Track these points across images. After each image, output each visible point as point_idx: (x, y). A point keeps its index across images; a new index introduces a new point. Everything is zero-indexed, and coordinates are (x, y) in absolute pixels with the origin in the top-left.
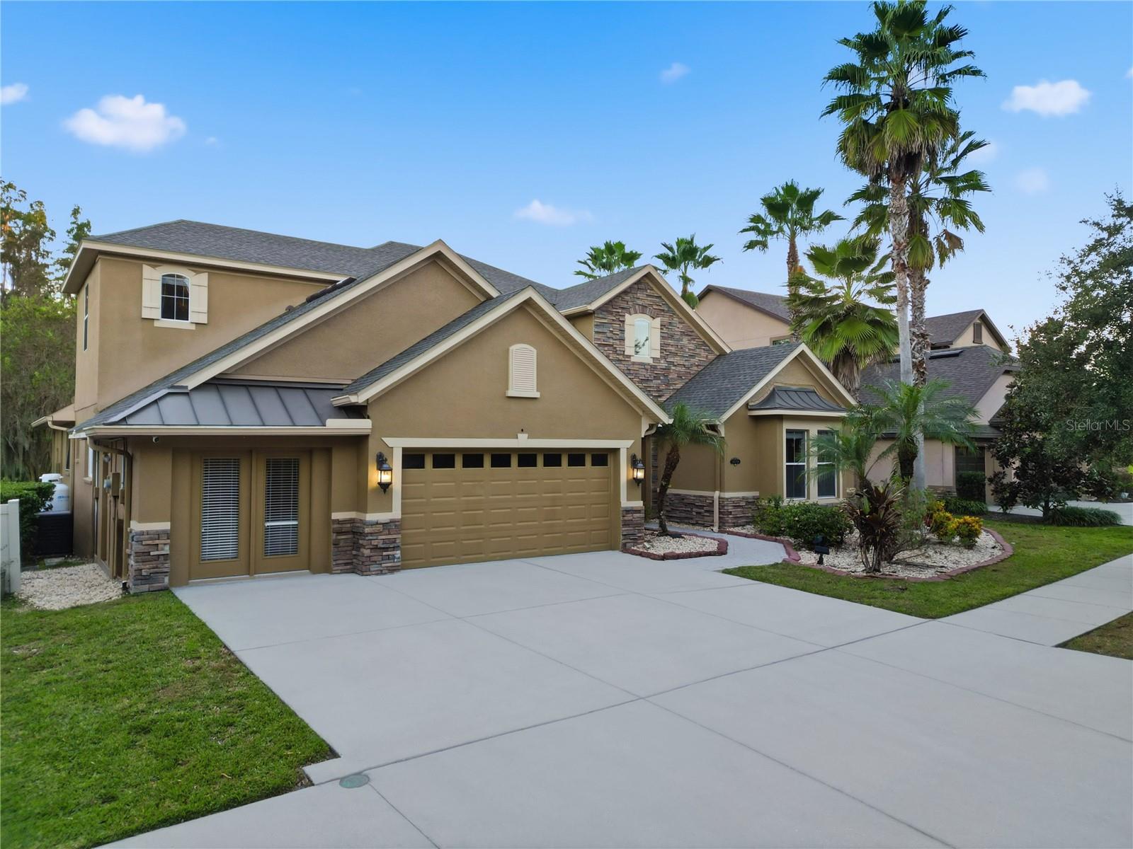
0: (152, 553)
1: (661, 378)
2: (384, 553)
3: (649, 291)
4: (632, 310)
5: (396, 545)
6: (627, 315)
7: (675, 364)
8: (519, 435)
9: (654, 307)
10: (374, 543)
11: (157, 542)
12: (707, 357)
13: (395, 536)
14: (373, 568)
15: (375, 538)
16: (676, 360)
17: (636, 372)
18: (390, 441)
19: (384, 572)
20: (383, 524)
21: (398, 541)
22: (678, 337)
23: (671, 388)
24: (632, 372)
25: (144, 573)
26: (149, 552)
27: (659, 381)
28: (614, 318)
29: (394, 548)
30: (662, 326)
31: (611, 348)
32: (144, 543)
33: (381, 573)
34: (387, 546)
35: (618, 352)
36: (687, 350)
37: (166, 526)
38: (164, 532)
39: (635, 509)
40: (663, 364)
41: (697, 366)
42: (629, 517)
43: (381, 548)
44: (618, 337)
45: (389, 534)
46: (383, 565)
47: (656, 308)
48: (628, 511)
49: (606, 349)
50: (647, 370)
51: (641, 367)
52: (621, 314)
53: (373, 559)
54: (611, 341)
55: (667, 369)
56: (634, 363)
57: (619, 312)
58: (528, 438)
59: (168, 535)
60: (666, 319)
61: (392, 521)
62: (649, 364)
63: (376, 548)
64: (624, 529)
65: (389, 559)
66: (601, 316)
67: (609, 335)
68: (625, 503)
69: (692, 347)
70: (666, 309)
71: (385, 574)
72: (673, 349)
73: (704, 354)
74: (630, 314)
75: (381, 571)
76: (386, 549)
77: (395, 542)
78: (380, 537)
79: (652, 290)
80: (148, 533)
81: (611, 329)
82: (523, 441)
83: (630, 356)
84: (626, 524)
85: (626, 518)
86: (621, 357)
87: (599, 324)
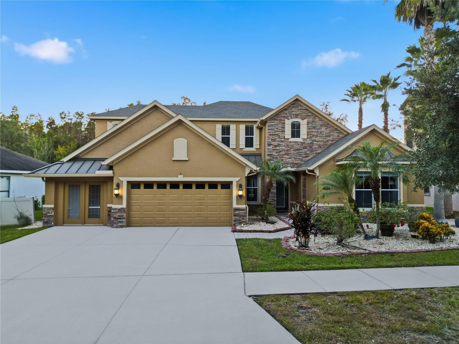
0: (48, 215)
1: (308, 148)
2: (119, 220)
3: (299, 107)
4: (289, 117)
5: (123, 217)
6: (286, 120)
7: (317, 140)
8: (178, 176)
9: (303, 114)
10: (114, 216)
11: (49, 211)
12: (338, 136)
13: (123, 214)
14: (115, 225)
15: (115, 214)
16: (317, 139)
17: (292, 146)
18: (121, 179)
19: (118, 227)
20: (118, 209)
21: (124, 216)
22: (318, 127)
23: (314, 152)
24: (289, 146)
25: (45, 221)
26: (47, 214)
27: (307, 150)
28: (279, 122)
29: (123, 218)
30: (308, 123)
31: (277, 136)
32: (45, 211)
33: (117, 227)
34: (120, 217)
35: (281, 137)
36: (324, 133)
37: (52, 206)
38: (52, 208)
39: (240, 209)
40: (309, 141)
41: (332, 141)
42: (237, 212)
43: (117, 218)
44: (281, 130)
45: (121, 213)
46: (118, 224)
47: (304, 115)
48: (236, 209)
49: (274, 136)
50: (299, 144)
51: (295, 143)
52: (282, 120)
53: (115, 222)
54: (277, 132)
55: (312, 143)
56: (291, 142)
57: (281, 119)
58: (183, 177)
59: (53, 209)
60: (311, 120)
61: (122, 208)
62: (300, 142)
63: (115, 218)
64: (233, 217)
65: (120, 222)
66: (270, 122)
67: (276, 130)
68: (235, 206)
69: (328, 131)
70: (310, 115)
71: (119, 228)
72: (315, 134)
73: (336, 134)
74: (288, 119)
75: (118, 226)
76: (120, 219)
77: (123, 216)
78: (117, 214)
79: (302, 106)
80: (47, 208)
81: (277, 127)
82: (180, 178)
83: (289, 139)
84: (235, 215)
85: (235, 213)
86: (283, 140)
87: (269, 125)
